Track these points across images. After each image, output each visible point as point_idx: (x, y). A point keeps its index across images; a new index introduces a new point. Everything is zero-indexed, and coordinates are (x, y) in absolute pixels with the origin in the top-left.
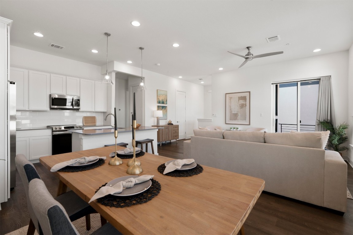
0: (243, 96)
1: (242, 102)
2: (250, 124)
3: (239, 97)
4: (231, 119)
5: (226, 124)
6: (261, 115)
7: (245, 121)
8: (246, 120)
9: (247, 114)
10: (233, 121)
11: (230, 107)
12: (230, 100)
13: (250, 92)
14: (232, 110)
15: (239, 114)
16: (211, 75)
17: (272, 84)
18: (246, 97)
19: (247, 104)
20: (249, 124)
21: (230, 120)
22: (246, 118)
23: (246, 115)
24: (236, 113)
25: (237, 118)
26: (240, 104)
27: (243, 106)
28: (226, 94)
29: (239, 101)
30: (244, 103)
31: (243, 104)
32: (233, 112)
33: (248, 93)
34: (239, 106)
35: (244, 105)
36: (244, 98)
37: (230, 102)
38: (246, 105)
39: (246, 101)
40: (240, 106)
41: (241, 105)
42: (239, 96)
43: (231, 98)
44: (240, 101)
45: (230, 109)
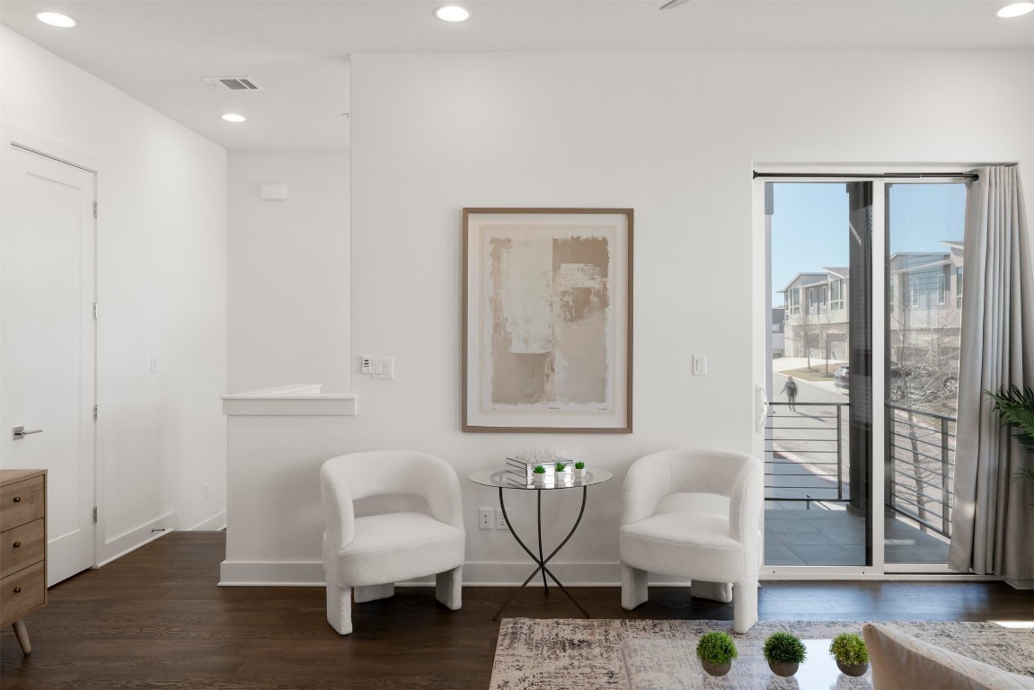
0: (584, 235)
1: (577, 275)
2: (629, 428)
3: (555, 241)
4: (501, 397)
5: (466, 429)
6: (695, 363)
7: (594, 406)
8: (602, 400)
9: (609, 362)
10: (521, 406)
11: (497, 308)
12: (496, 256)
13: (629, 213)
14: (510, 328)
15: (561, 362)
16: (347, 58)
17: (756, 175)
18: (604, 242)
19: (610, 293)
20: (619, 423)
21: (496, 400)
22: (603, 383)
23: (605, 368)
24: (535, 349)
25: (547, 387)
26: (564, 293)
27: (582, 305)
28: (468, 211)
29: (556, 268)
30: (595, 284)
31: (588, 291)
32: (518, 347)
33: (619, 221)
34: (557, 308)
35: (594, 299)
36: (592, 252)
37: (497, 273)
38: (604, 303)
39: (605, 274)
40: (565, 305)
41: (569, 299)
42: (562, 235)
43: (500, 245)
44: (564, 266)
45: (498, 326)
